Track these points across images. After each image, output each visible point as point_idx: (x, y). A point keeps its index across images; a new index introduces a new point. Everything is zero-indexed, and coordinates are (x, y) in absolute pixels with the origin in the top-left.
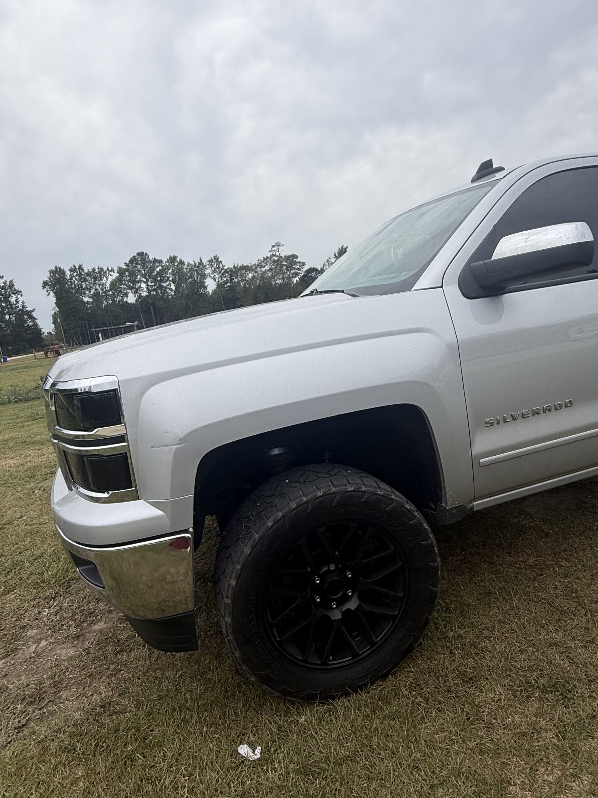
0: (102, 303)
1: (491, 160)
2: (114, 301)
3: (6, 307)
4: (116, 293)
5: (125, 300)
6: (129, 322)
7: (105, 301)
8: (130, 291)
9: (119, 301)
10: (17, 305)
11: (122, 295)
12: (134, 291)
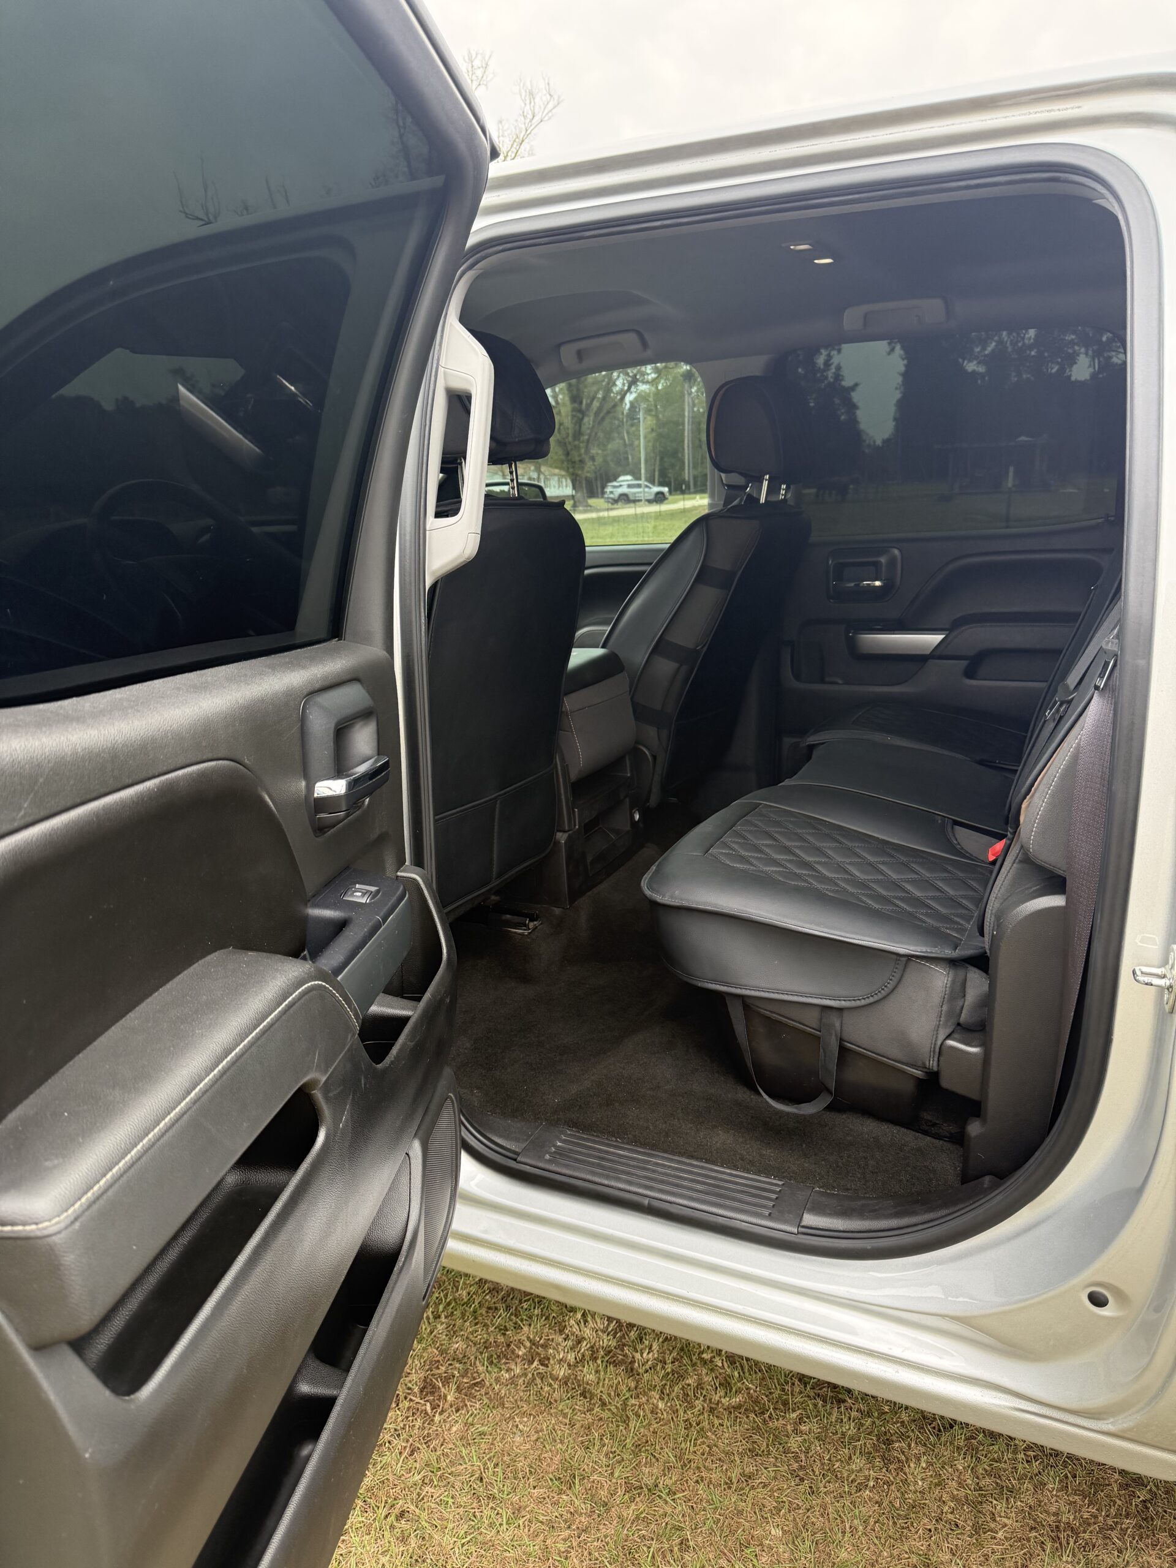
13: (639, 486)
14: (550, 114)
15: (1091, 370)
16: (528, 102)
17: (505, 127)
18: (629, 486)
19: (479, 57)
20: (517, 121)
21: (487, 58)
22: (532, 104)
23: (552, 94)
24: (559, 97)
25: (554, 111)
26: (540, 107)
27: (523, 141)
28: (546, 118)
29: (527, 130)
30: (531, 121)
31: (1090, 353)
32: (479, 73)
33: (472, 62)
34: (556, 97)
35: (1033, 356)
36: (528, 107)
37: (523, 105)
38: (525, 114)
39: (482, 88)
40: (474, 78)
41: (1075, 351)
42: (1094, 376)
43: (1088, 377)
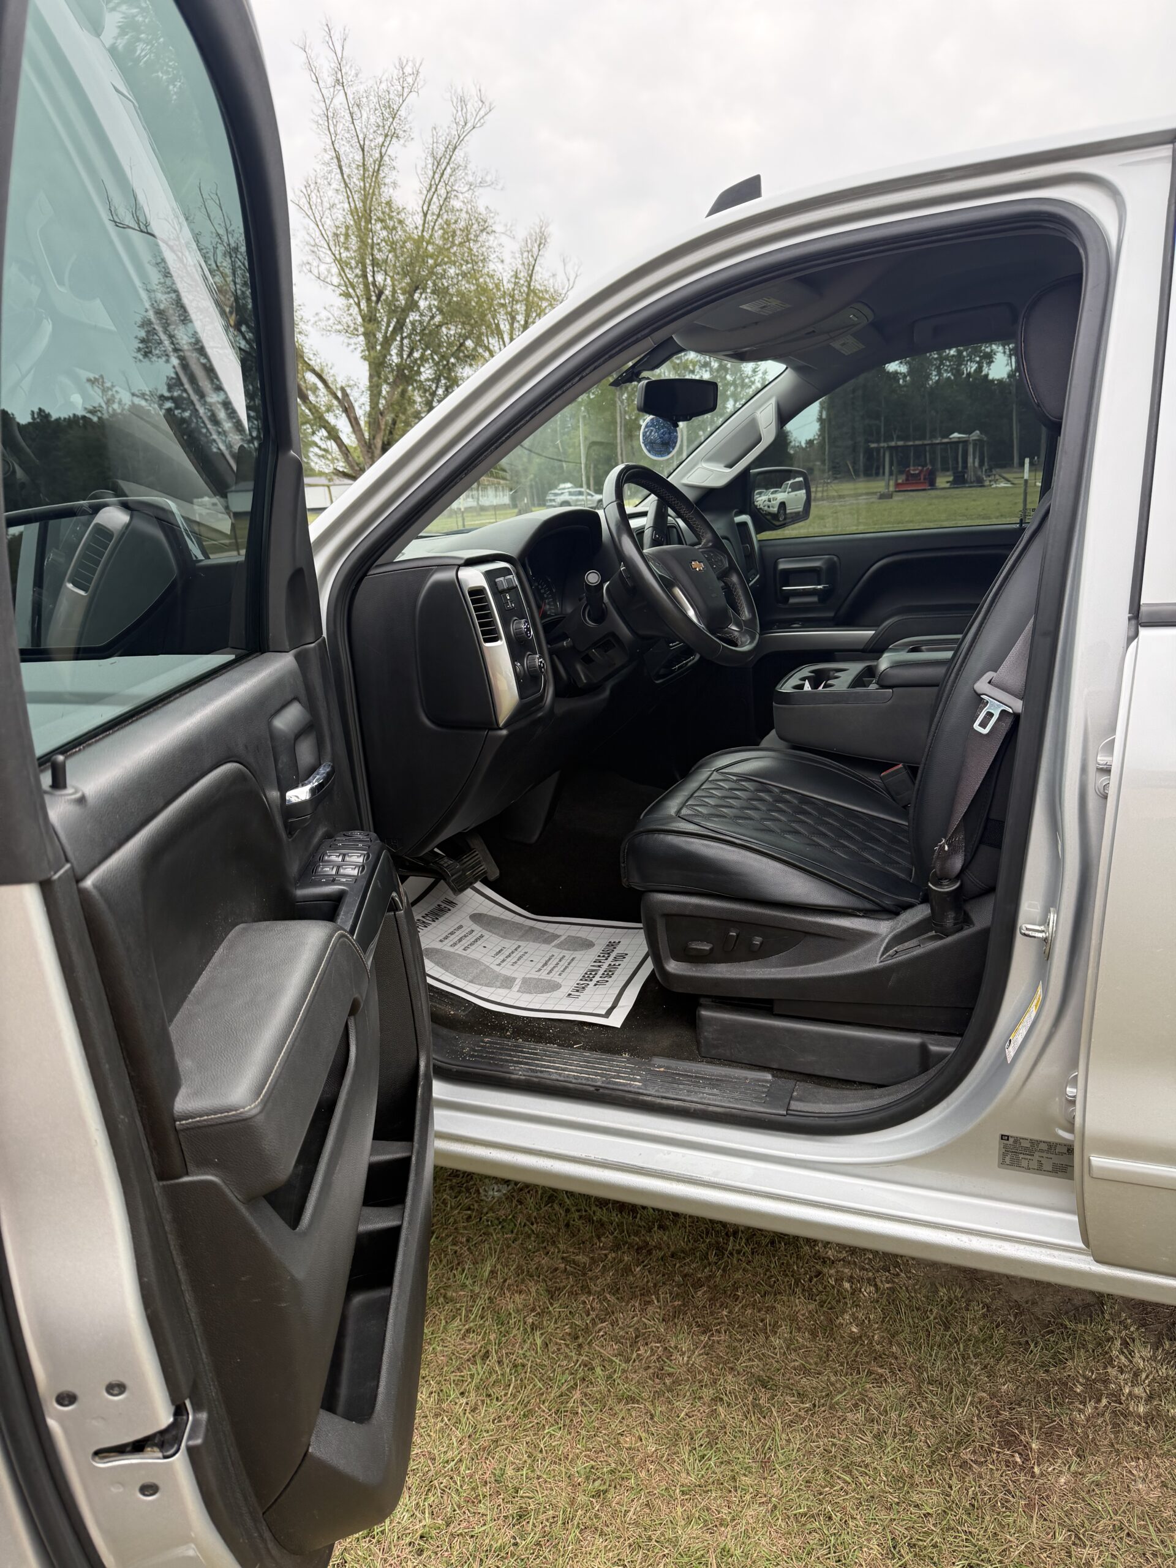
0: (928, 377)
1: (757, 179)
2: (958, 373)
3: (734, 383)
4: (965, 353)
5: (985, 371)
6: (960, 433)
7: (934, 373)
8: (1001, 349)
9: (969, 374)
10: (753, 379)
11: (978, 359)
12: (1010, 350)
13: (581, 493)
14: (482, 121)
15: (1009, 368)
16: (459, 109)
17: (440, 134)
18: (571, 494)
19: (410, 64)
20: (449, 127)
21: (417, 65)
22: (464, 110)
23: (484, 99)
24: (490, 104)
25: (485, 118)
26: (472, 114)
27: (455, 148)
28: (478, 125)
29: (459, 137)
30: (463, 128)
31: (1007, 351)
32: (410, 80)
33: (402, 69)
34: (487, 104)
35: (953, 356)
36: (460, 113)
37: (455, 112)
38: (457, 120)
39: (413, 94)
40: (405, 85)
41: (992, 350)
42: (1011, 375)
43: (1005, 376)
